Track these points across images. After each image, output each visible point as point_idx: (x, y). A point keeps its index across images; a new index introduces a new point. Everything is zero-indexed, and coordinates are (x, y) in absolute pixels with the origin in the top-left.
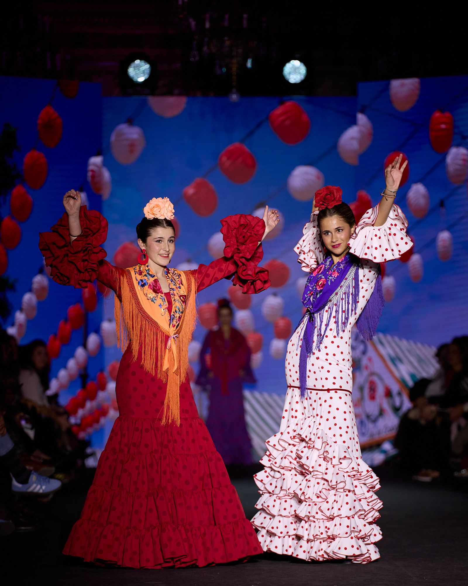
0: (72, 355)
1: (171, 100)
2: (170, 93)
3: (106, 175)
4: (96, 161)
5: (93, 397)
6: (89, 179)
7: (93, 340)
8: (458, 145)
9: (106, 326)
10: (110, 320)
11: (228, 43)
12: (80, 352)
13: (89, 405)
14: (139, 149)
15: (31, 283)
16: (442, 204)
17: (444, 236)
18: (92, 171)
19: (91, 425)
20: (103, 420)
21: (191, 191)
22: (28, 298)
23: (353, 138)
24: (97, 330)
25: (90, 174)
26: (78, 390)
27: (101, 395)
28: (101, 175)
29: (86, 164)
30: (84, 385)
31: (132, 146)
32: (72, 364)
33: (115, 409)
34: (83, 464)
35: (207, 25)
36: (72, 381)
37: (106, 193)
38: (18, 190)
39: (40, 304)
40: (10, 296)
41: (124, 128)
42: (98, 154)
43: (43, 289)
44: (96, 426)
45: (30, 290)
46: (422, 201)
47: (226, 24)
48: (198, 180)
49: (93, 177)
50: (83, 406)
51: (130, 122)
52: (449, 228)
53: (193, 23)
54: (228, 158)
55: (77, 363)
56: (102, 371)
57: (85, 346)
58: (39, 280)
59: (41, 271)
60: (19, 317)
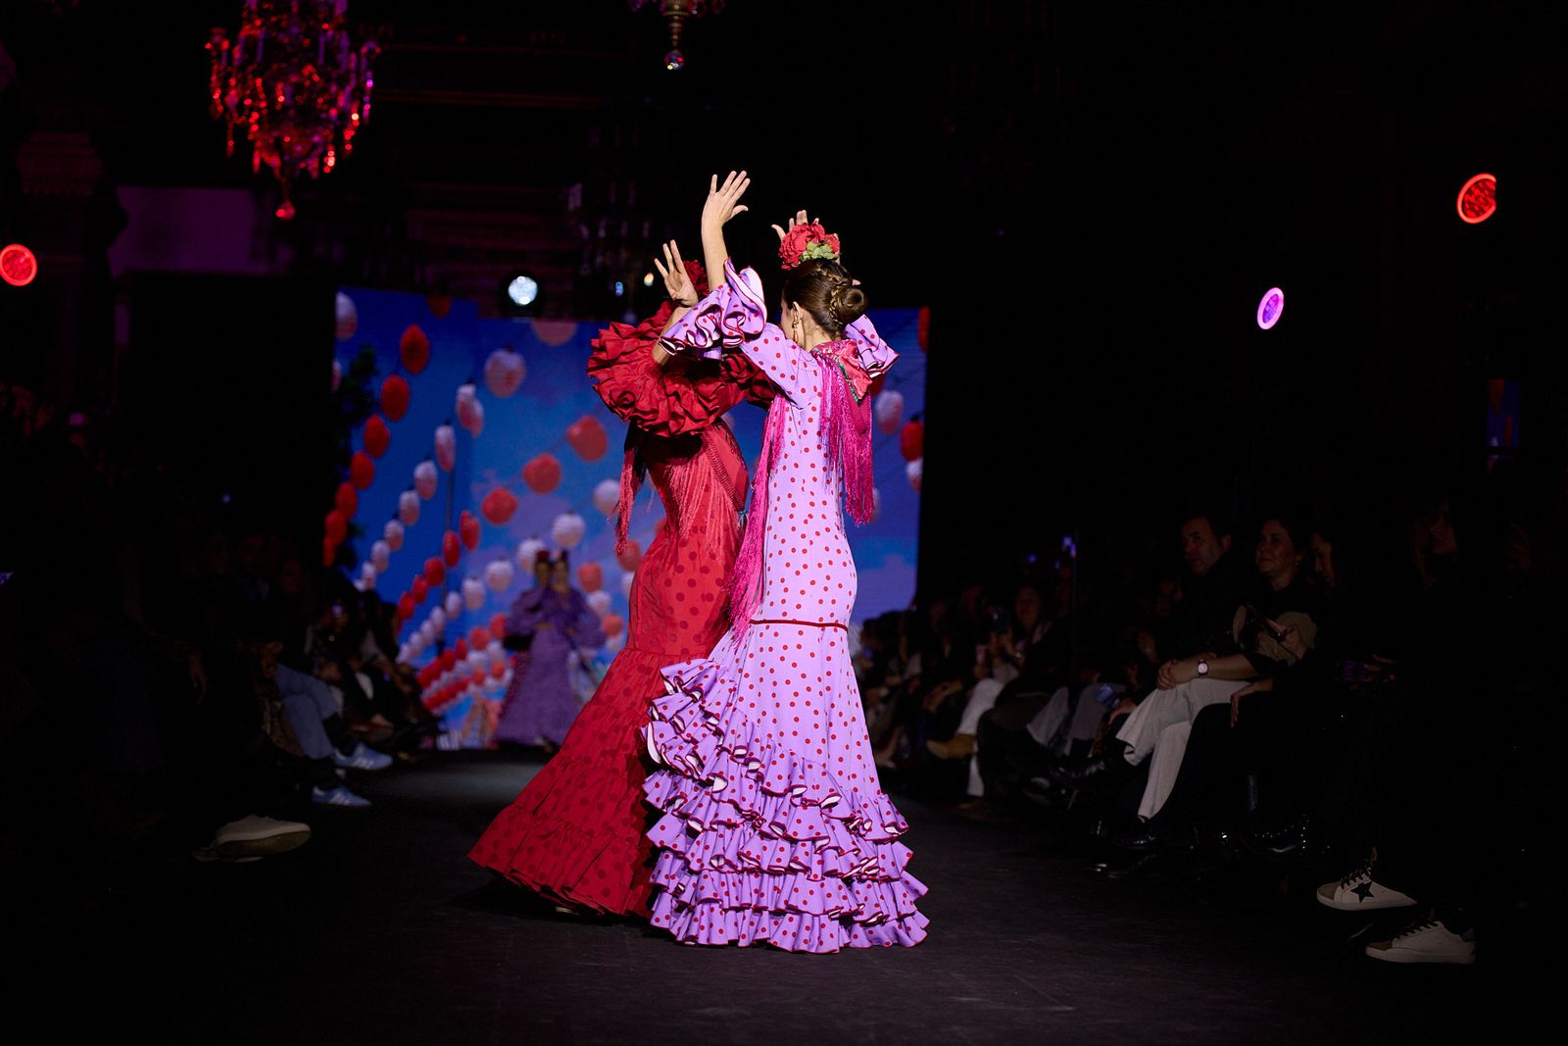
0: (427, 616)
1: (558, 325)
2: (557, 317)
3: (478, 409)
4: (467, 391)
5: (450, 667)
6: (458, 412)
7: (453, 599)
9: (470, 585)
10: (475, 578)
11: (624, 255)
12: (437, 614)
13: (446, 677)
14: (518, 380)
15: (383, 530)
18: (463, 403)
19: (447, 701)
20: (461, 696)
21: (576, 430)
22: (379, 548)
24: (459, 589)
25: (458, 408)
26: (434, 659)
27: (460, 665)
28: (471, 408)
29: (454, 393)
30: (440, 653)
31: (510, 376)
32: (427, 627)
34: (435, 744)
35: (602, 234)
36: (426, 649)
37: (477, 431)
38: (376, 420)
39: (393, 555)
40: (358, 544)
41: (501, 355)
42: (470, 382)
43: (397, 537)
44: (452, 702)
45: (382, 538)
47: (624, 232)
48: (585, 418)
49: (462, 409)
50: (437, 677)
51: (510, 348)
53: (585, 231)
55: (434, 626)
56: (462, 635)
57: (443, 607)
58: (393, 527)
59: (396, 516)
60: (369, 569)
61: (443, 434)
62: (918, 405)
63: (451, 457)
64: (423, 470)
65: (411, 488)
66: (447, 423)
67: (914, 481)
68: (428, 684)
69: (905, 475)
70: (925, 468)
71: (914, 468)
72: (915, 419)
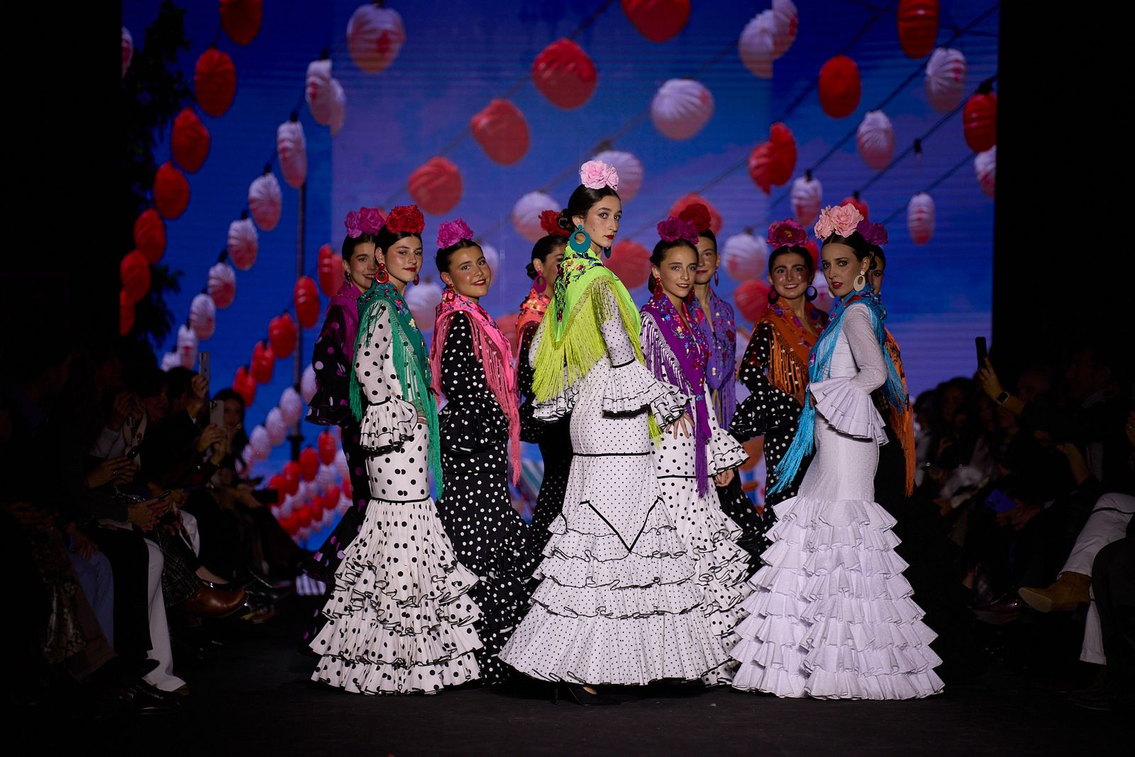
0: (274, 401)
3: (337, 91)
4: (320, 68)
5: (310, 475)
6: (308, 98)
8: (947, 46)
12: (289, 396)
13: (303, 488)
14: (396, 47)
15: (205, 278)
16: (917, 146)
17: (921, 201)
18: (314, 85)
19: (307, 524)
20: (327, 514)
21: (483, 121)
22: (201, 303)
23: (764, 31)
25: (309, 90)
26: (287, 463)
27: (325, 471)
28: (329, 91)
29: (302, 73)
30: (295, 456)
31: (383, 42)
32: (274, 416)
33: (348, 496)
36: (274, 448)
37: (337, 124)
38: (185, 117)
39: (220, 314)
40: (169, 299)
41: (368, 11)
42: (322, 57)
43: (225, 287)
44: (314, 524)
45: (204, 290)
46: (883, 142)
48: (495, 102)
49: (314, 96)
50: (293, 491)
51: (380, 2)
52: (927, 191)
54: (549, 66)
55: (284, 415)
57: (298, 388)
58: (219, 272)
59: (223, 258)
60: (186, 335)
61: (288, 132)
62: (990, 68)
63: (300, 166)
64: (262, 187)
65: (244, 216)
66: (294, 119)
67: (986, 177)
68: (279, 501)
69: (973, 172)
70: (999, 159)
71: (985, 162)
72: (984, 88)
